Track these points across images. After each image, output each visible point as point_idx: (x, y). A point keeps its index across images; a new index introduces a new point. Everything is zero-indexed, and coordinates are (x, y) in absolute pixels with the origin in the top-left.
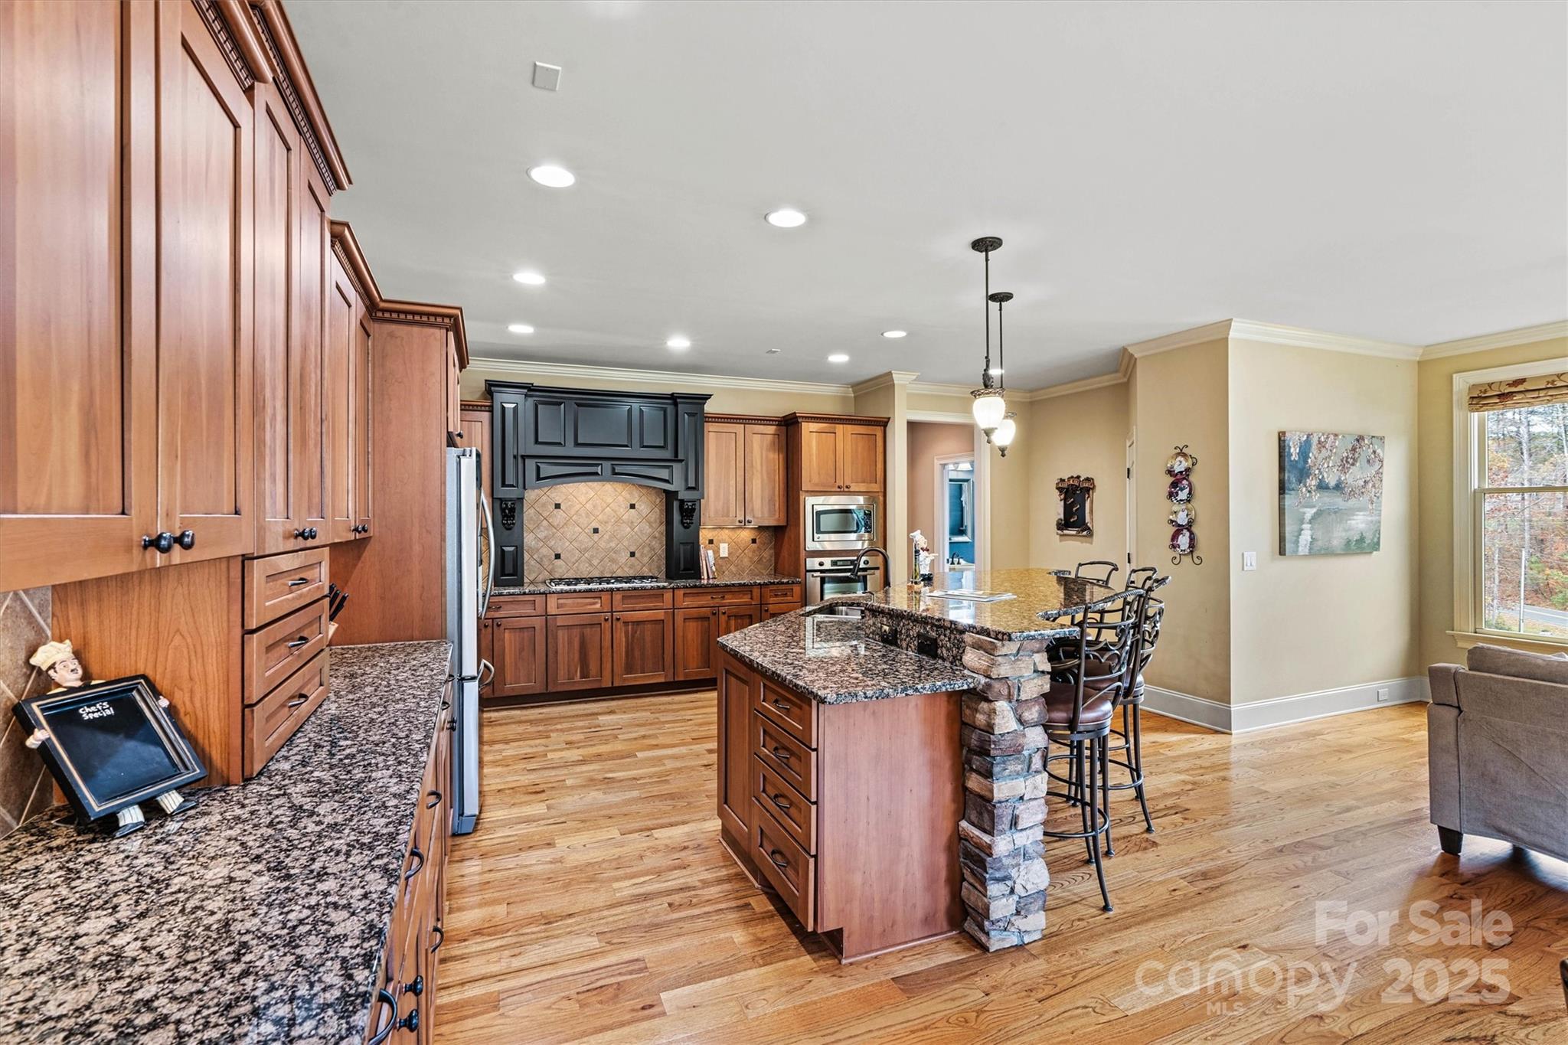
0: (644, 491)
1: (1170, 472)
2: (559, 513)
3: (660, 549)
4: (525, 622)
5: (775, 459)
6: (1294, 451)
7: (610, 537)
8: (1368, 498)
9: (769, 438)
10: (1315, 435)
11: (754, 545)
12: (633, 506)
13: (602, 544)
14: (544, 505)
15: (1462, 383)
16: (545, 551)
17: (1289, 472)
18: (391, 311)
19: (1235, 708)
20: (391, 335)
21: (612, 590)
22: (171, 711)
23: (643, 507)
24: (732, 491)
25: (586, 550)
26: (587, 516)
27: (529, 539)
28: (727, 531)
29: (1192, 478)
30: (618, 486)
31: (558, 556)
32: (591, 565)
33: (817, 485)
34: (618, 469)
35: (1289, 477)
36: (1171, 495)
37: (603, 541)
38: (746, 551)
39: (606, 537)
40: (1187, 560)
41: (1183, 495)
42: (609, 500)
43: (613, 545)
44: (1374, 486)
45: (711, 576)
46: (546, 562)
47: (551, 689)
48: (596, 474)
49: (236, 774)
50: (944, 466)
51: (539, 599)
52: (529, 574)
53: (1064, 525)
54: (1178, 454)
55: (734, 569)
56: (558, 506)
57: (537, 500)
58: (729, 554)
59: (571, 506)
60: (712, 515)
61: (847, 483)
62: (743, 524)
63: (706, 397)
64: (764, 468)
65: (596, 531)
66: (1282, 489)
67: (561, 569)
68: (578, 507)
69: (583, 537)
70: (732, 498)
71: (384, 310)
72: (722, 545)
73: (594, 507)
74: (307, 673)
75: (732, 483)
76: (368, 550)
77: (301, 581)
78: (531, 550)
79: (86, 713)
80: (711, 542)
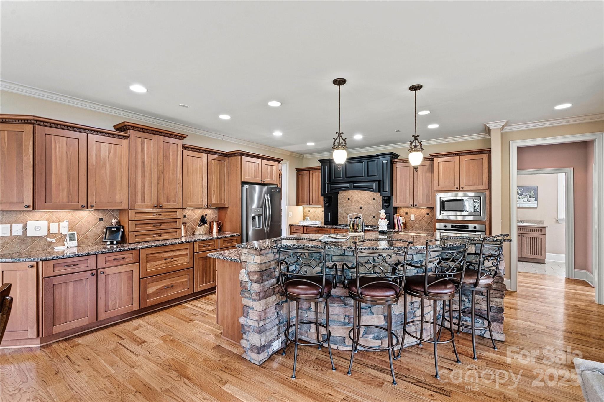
0: (378, 193)
2: (349, 201)
5: (430, 176)
7: (366, 210)
11: (428, 216)
12: (374, 199)
14: (344, 198)
16: (345, 214)
18: (231, 154)
23: (378, 199)
24: (408, 192)
25: (357, 215)
26: (358, 202)
27: (340, 210)
28: (413, 209)
31: (349, 216)
33: (443, 188)
37: (363, 212)
38: (424, 218)
42: (366, 197)
43: (367, 213)
45: (400, 228)
46: (345, 218)
52: (340, 222)
55: (417, 226)
56: (349, 199)
57: (342, 196)
58: (415, 219)
59: (353, 199)
61: (462, 186)
64: (424, 180)
65: (361, 208)
68: (355, 199)
69: (357, 210)
70: (408, 195)
72: (411, 215)
73: (361, 199)
74: (163, 231)
75: (408, 188)
76: (228, 210)
77: (161, 214)
78: (341, 214)
79: (113, 229)
80: (407, 213)
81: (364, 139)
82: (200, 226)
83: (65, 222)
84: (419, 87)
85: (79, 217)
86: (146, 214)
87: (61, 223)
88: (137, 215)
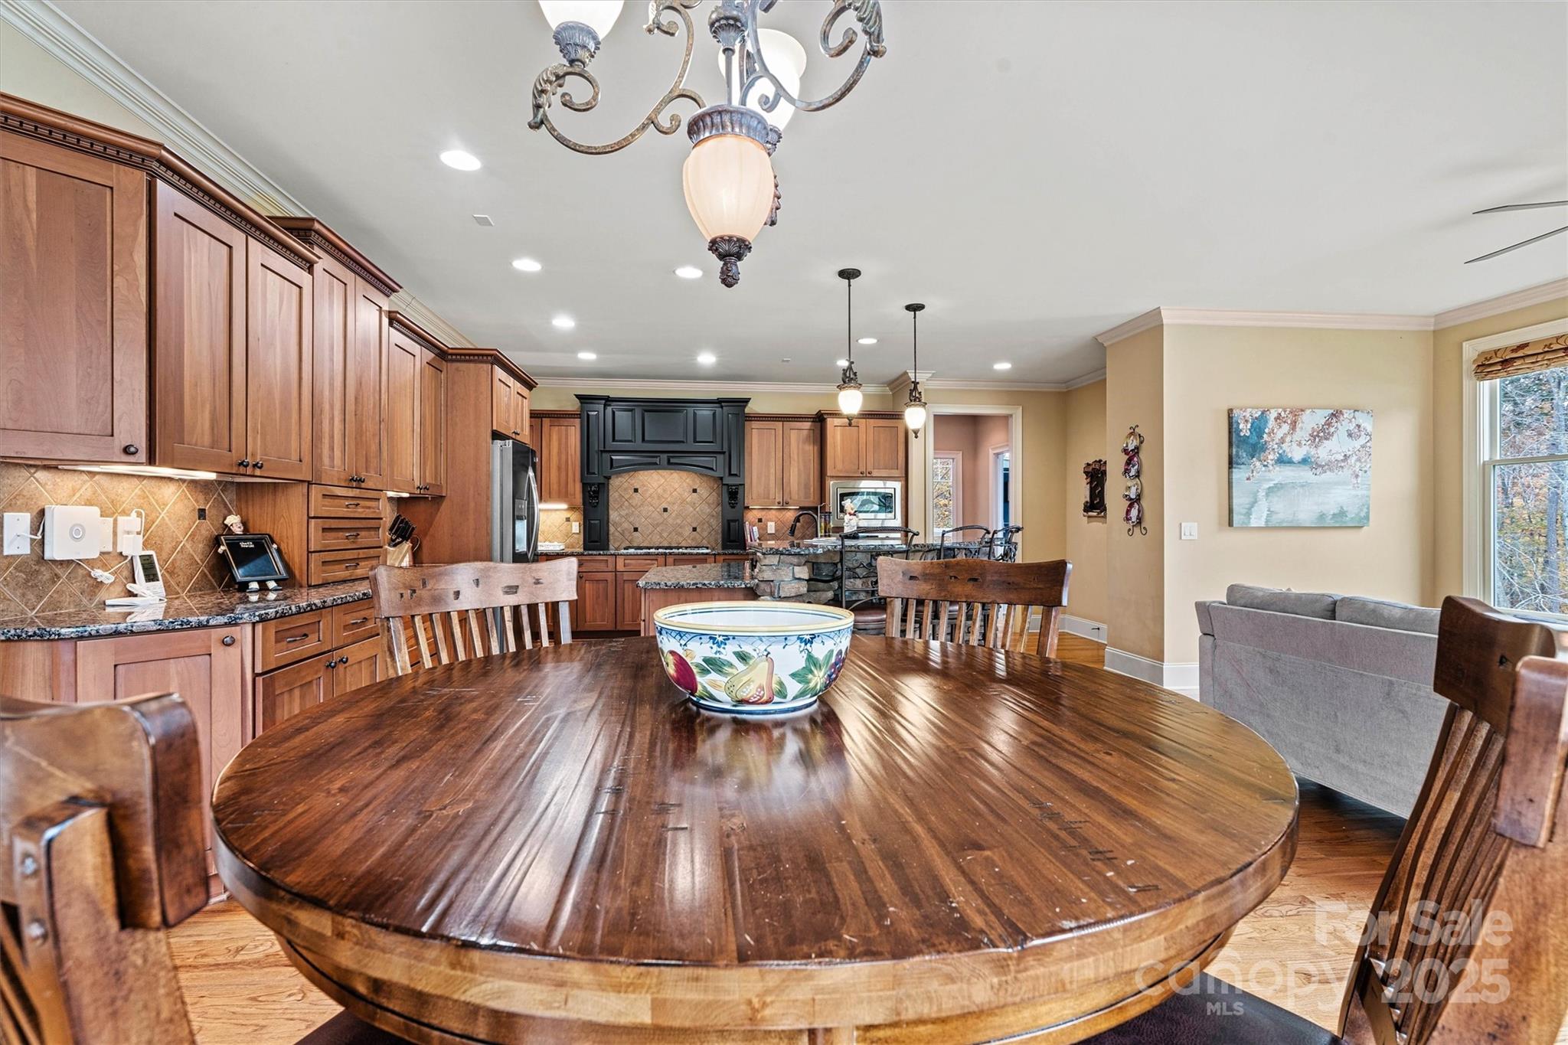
0: (705, 478)
1: (1125, 451)
2: (637, 495)
3: (716, 524)
4: (600, 576)
5: (811, 450)
6: (1245, 429)
7: (677, 515)
8: (1351, 472)
9: (805, 432)
10: (1272, 411)
12: (695, 491)
13: (670, 521)
14: (625, 490)
15: (1471, 351)
16: (626, 525)
17: (1238, 447)
18: (456, 355)
19: (1166, 666)
20: (457, 369)
21: (665, 554)
22: (279, 550)
23: (704, 492)
24: (772, 478)
25: (658, 525)
26: (659, 498)
27: (613, 516)
28: (774, 512)
29: (1141, 455)
30: (684, 474)
31: (636, 530)
32: (661, 537)
33: (841, 471)
34: (672, 460)
35: (1237, 452)
36: (1126, 471)
37: (670, 518)
39: (674, 515)
40: (1137, 530)
41: (1133, 472)
42: (676, 486)
43: (679, 521)
44: (1359, 460)
46: (627, 534)
47: (619, 628)
48: (656, 464)
49: (304, 582)
50: (997, 455)
51: (611, 559)
52: (614, 541)
53: (1089, 507)
54: (1131, 434)
56: (636, 490)
57: (619, 486)
58: (776, 530)
59: (647, 490)
60: (754, 497)
61: (869, 470)
62: (783, 506)
63: (746, 401)
64: (801, 458)
65: (665, 510)
66: (1231, 464)
67: (638, 539)
68: (652, 490)
69: (655, 515)
70: (772, 485)
71: (452, 355)
72: (769, 524)
73: (664, 491)
74: (362, 553)
75: (772, 471)
76: (444, 504)
77: (357, 505)
78: (616, 524)
79: (243, 545)
80: (760, 520)
81: (719, 363)
82: (395, 546)
83: (134, 514)
84: (920, 307)
85: (157, 501)
86: (337, 501)
87: (121, 519)
88: (328, 501)
